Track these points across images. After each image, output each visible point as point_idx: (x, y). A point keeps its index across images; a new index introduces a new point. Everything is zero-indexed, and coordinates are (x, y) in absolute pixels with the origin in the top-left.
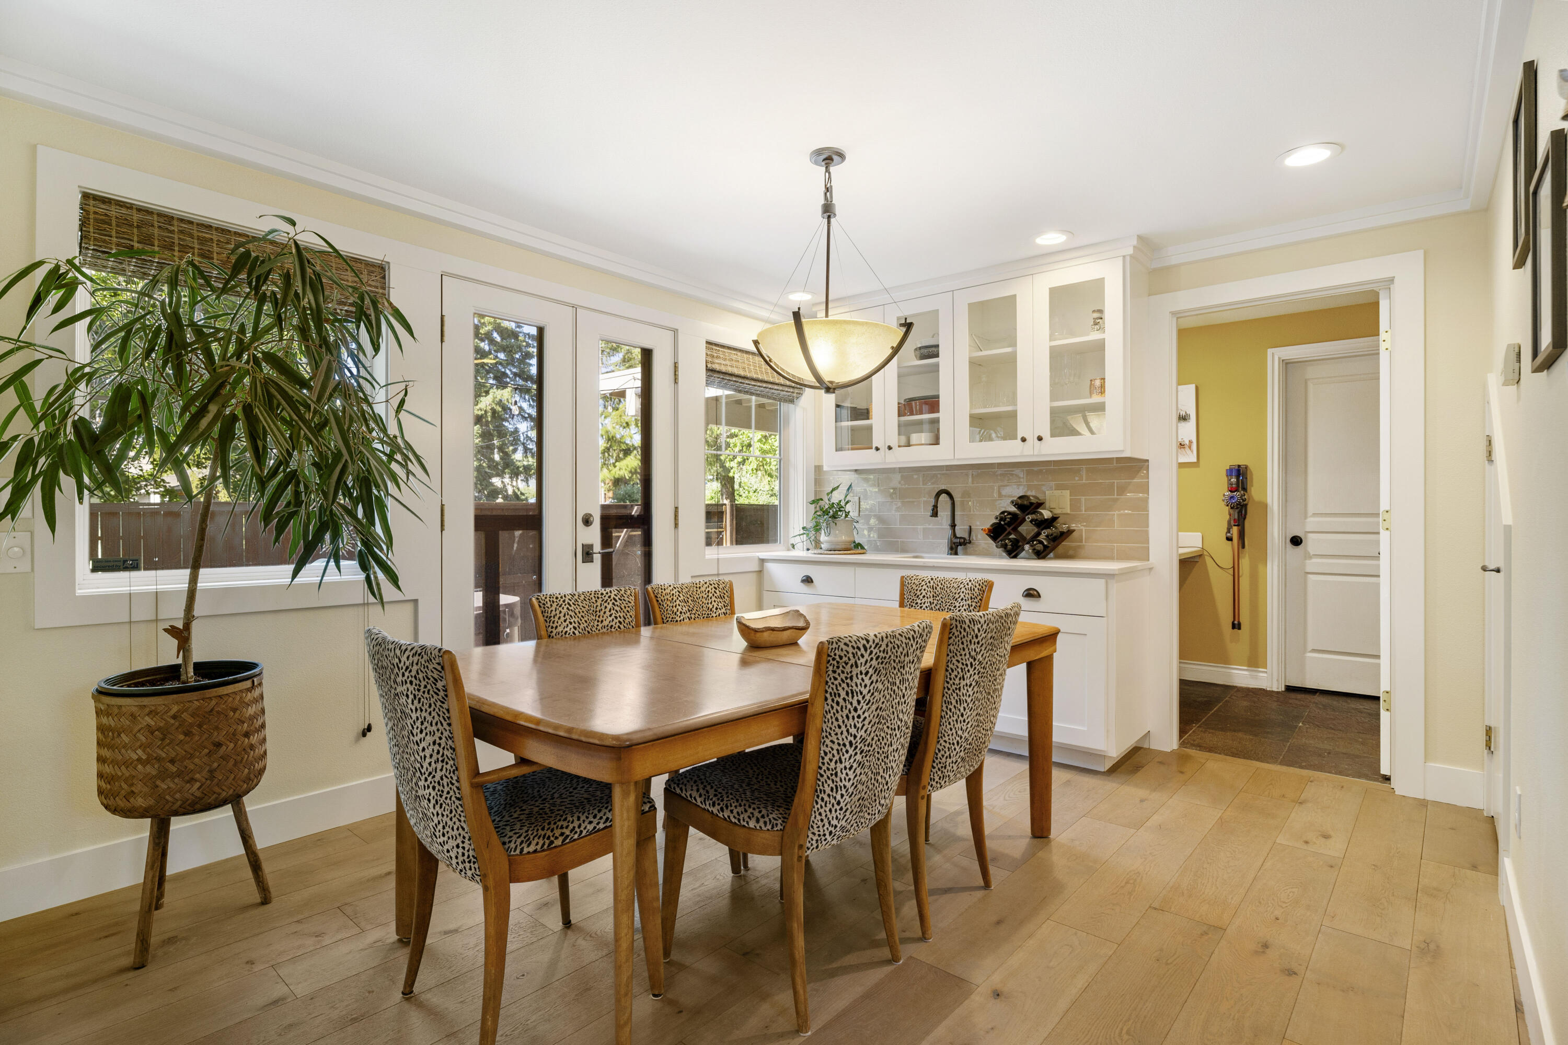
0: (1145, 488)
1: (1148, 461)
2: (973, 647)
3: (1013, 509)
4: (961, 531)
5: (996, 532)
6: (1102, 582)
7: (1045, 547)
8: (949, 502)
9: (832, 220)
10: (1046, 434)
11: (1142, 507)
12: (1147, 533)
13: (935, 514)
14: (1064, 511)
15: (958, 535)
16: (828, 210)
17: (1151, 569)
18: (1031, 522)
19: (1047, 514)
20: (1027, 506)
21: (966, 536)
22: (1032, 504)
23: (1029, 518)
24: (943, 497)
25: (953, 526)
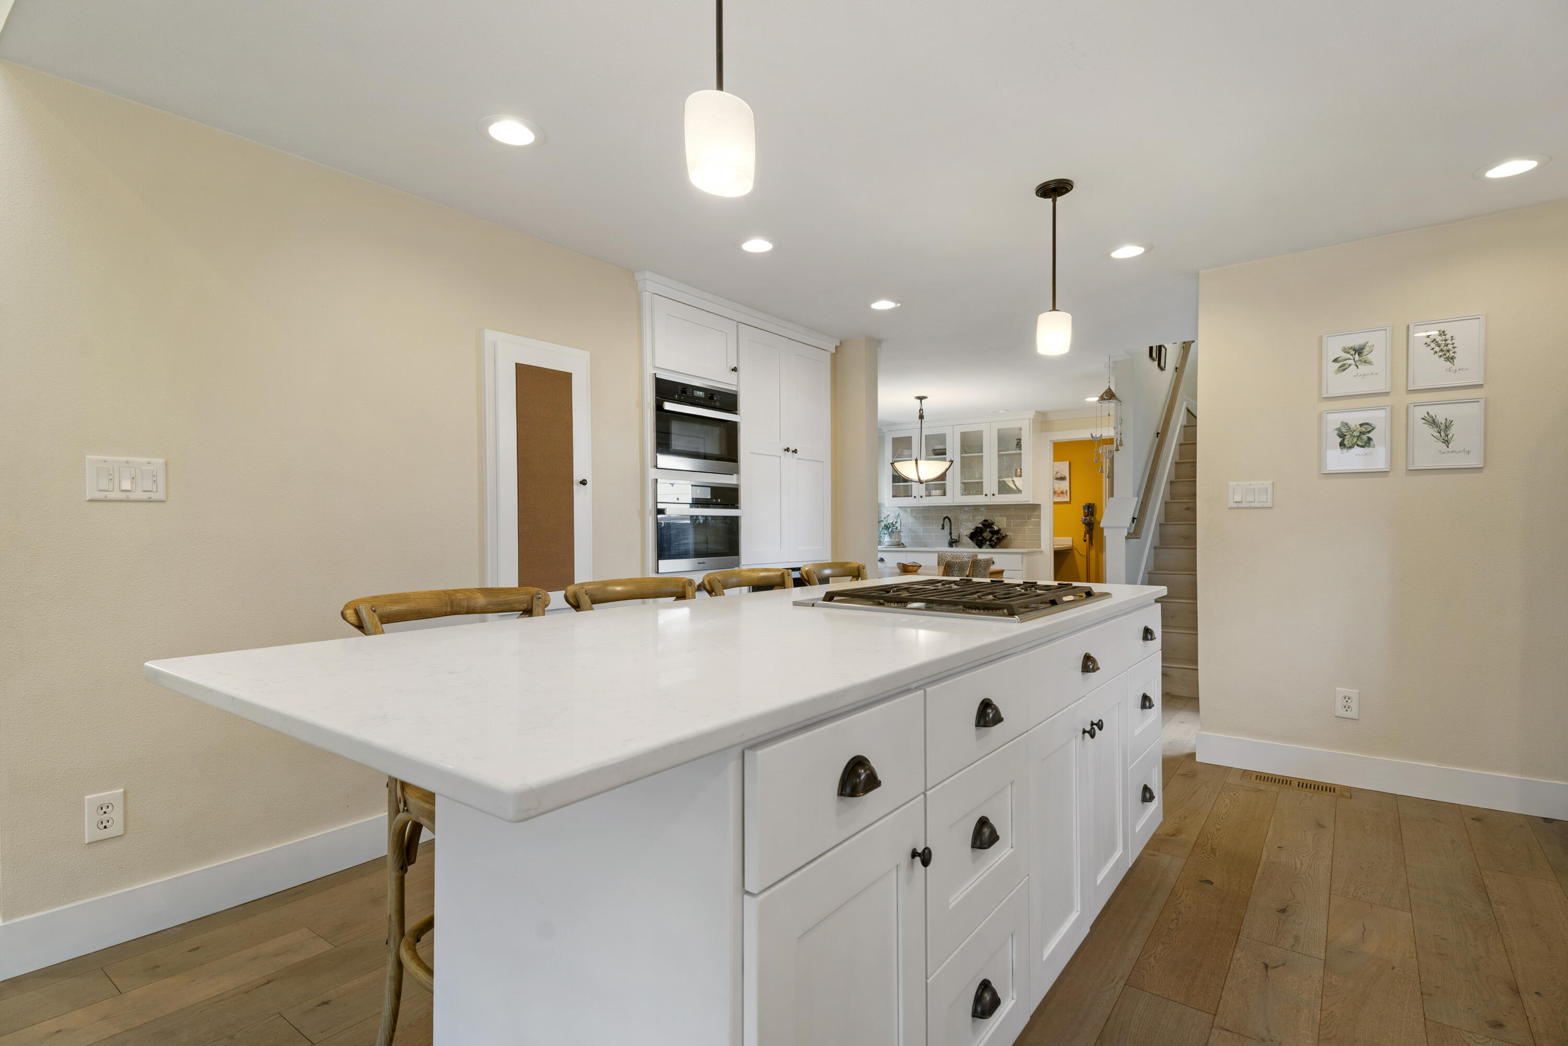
0: (1039, 516)
1: (1040, 505)
2: (980, 569)
3: (980, 526)
4: (955, 536)
5: (973, 536)
6: (1020, 556)
7: (996, 543)
8: (948, 521)
9: (923, 420)
10: (996, 492)
11: (1038, 524)
12: (1040, 536)
13: (943, 528)
14: (1004, 527)
15: (953, 538)
16: (921, 417)
17: (1041, 552)
18: (990, 531)
19: (996, 528)
20: (987, 524)
21: (957, 538)
22: (989, 523)
23: (988, 530)
24: (947, 520)
25: (951, 534)
